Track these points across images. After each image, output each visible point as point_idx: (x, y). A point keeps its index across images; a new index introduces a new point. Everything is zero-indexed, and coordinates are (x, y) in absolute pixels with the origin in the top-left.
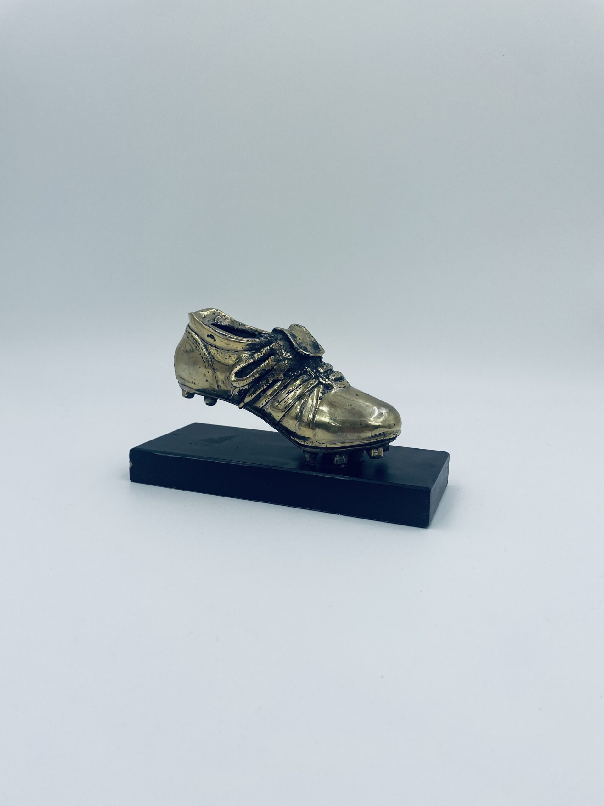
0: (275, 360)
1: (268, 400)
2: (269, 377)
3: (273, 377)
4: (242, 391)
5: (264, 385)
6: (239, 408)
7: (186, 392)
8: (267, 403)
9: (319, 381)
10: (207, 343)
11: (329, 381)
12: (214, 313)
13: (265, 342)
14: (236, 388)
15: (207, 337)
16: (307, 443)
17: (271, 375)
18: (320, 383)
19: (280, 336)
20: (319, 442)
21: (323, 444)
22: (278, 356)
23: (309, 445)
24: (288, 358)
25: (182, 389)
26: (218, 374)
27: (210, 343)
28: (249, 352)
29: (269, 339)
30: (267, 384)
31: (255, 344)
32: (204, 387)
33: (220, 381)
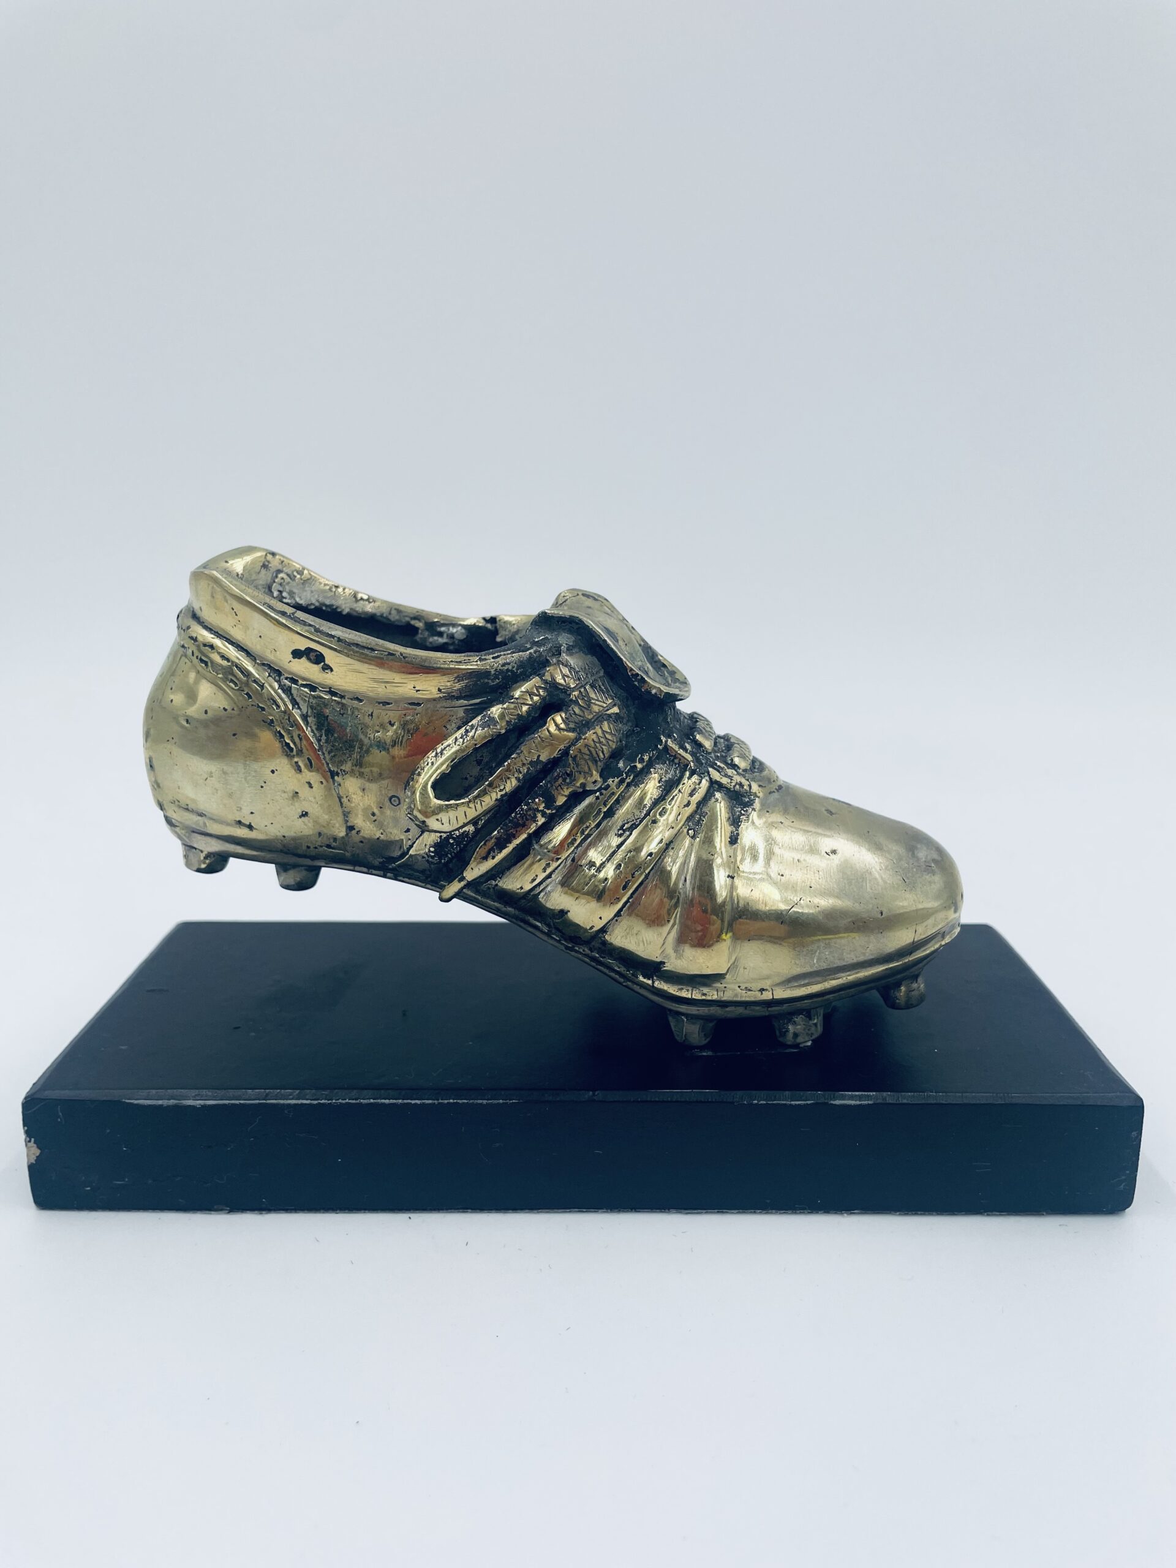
0: (572, 725)
1: (554, 865)
2: (557, 784)
3: (568, 784)
4: (451, 841)
5: (539, 815)
6: (441, 899)
7: (202, 856)
8: (549, 876)
9: (711, 779)
10: (294, 681)
11: (738, 774)
12: (265, 566)
13: (521, 662)
14: (423, 832)
15: (294, 658)
16: (704, 994)
17: (560, 780)
18: (715, 785)
19: (565, 639)
20: (748, 985)
21: (762, 990)
22: (577, 710)
23: (709, 998)
24: (609, 712)
25: (184, 844)
26: (351, 790)
27: (304, 679)
28: (466, 702)
29: (532, 651)
30: (548, 812)
31: (485, 674)
32: (290, 833)
33: (360, 812)
